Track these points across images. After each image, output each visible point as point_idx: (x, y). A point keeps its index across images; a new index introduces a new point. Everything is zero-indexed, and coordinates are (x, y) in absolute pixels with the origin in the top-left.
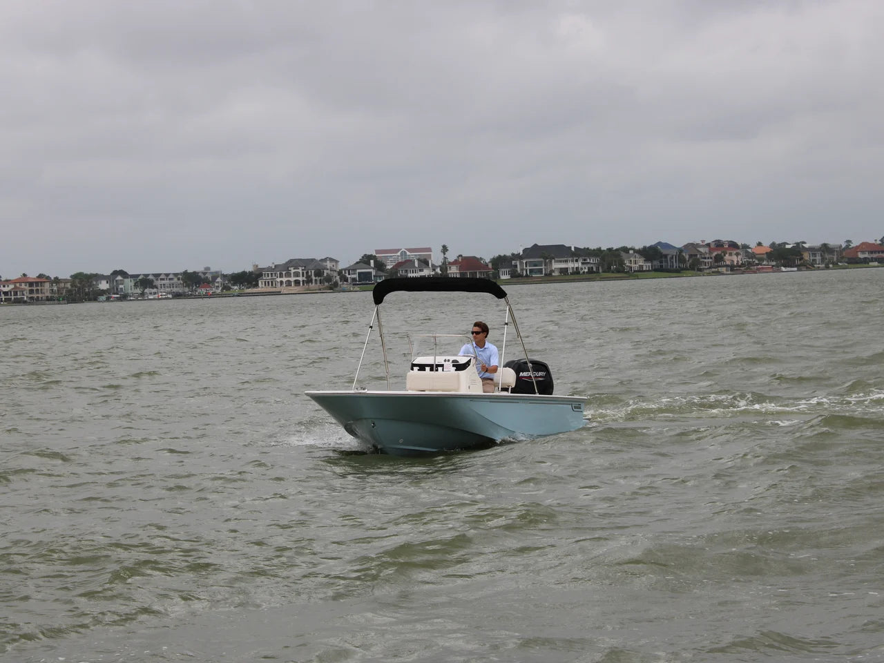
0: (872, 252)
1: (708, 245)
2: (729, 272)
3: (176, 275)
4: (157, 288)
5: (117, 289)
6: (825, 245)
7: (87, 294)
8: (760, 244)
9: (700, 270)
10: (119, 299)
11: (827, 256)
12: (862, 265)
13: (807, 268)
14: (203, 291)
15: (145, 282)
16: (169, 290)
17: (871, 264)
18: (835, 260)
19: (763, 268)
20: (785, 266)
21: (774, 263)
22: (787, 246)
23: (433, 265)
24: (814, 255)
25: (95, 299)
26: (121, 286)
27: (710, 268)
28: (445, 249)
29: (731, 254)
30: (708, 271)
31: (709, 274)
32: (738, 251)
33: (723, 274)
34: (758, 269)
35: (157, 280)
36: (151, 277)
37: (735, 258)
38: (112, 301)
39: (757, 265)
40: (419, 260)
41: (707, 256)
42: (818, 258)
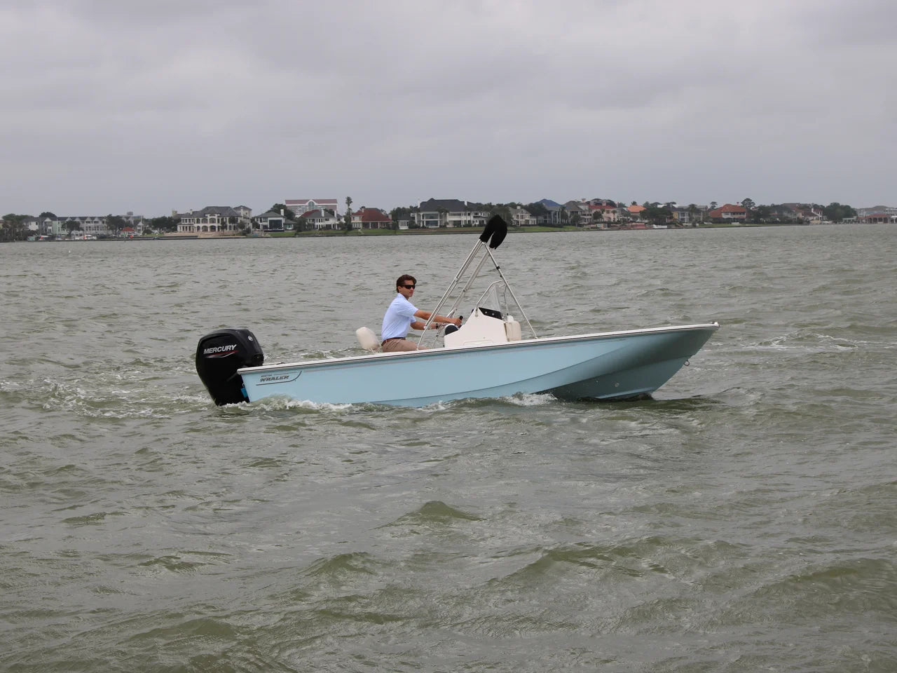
0: (734, 213)
1: (588, 203)
2: (606, 228)
3: (101, 218)
4: (83, 230)
5: (46, 230)
6: (693, 206)
7: (17, 234)
8: (634, 203)
9: (580, 226)
10: (47, 240)
11: (694, 216)
12: (727, 225)
13: (676, 226)
14: (125, 234)
15: (72, 225)
16: (94, 231)
17: (734, 224)
18: (701, 219)
19: (637, 225)
20: (656, 224)
21: (646, 221)
22: (659, 206)
23: (338, 215)
24: (683, 215)
25: (25, 239)
26: (50, 228)
27: (589, 224)
28: (349, 201)
29: (608, 212)
30: (587, 227)
31: (588, 230)
32: (615, 209)
33: (602, 230)
34: (632, 226)
35: (83, 222)
36: (77, 220)
37: (612, 216)
38: (41, 241)
39: (632, 222)
40: (325, 210)
41: (587, 213)
42: (686, 217)
